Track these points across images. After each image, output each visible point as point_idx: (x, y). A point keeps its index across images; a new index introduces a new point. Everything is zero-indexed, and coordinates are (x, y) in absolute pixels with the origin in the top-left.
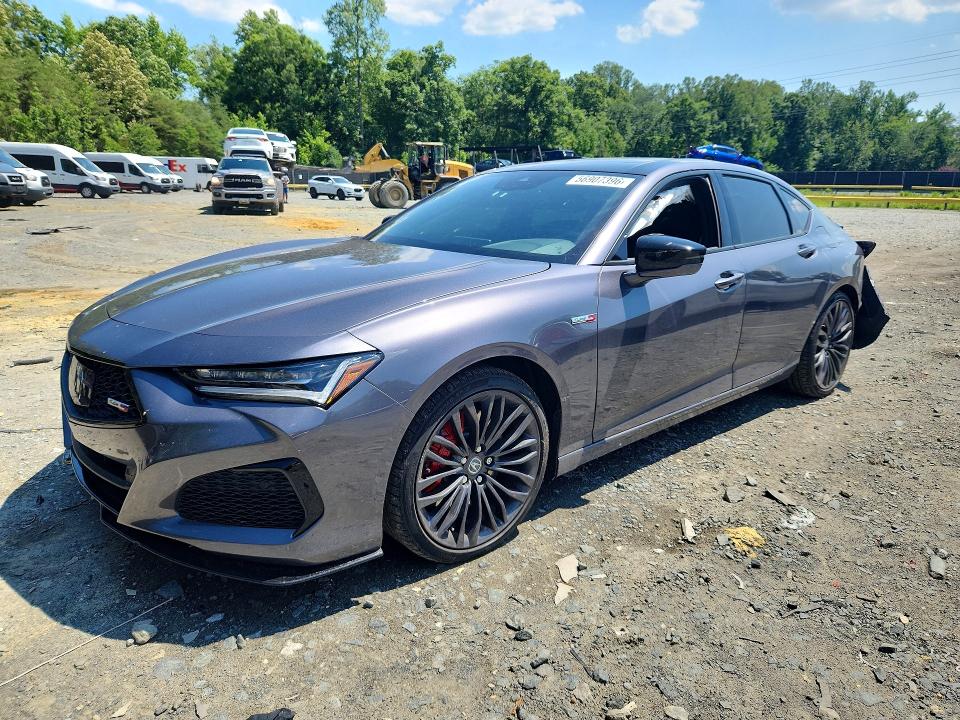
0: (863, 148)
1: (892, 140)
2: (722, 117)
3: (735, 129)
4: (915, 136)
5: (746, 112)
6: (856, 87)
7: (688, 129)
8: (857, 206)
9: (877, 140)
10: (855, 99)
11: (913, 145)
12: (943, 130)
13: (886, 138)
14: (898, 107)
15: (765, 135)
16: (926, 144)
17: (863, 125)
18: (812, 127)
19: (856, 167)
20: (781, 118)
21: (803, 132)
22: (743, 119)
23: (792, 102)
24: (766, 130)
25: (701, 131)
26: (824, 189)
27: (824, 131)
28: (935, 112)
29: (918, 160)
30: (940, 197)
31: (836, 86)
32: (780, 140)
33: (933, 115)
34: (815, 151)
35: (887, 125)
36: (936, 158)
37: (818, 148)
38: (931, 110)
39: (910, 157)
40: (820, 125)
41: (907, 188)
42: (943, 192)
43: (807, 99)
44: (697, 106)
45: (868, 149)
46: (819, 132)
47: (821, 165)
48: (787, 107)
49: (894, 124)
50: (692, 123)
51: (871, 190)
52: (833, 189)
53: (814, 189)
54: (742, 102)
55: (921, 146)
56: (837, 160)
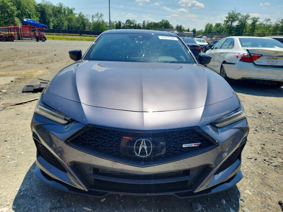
0: (64, 22)
1: (71, 21)
2: (18, 9)
3: (24, 13)
4: (77, 20)
5: (26, 8)
6: (58, 4)
7: (7, 12)
8: (74, 40)
9: (67, 21)
10: (59, 8)
11: (77, 23)
12: (83, 19)
13: (70, 20)
14: (71, 12)
15: (35, 16)
16: (80, 23)
17: (63, 16)
18: (49, 15)
19: (64, 28)
20: (38, 11)
21: (46, 17)
22: (26, 10)
23: (40, 6)
24: (35, 15)
25: (13, 13)
26: (60, 35)
27: (52, 17)
28: (80, 14)
29: (79, 27)
30: (90, 38)
31: (52, 3)
32: (39, 18)
33: (80, 15)
34: (51, 23)
35: (69, 16)
36: (83, 27)
37: (52, 22)
38: (79, 13)
39: (77, 26)
40: (51, 15)
41: (80, 35)
42: (90, 36)
43: (45, 6)
44: (9, 4)
45: (66, 23)
46: (51, 17)
47: (54, 27)
48: (39, 8)
49: (71, 16)
50: (8, 10)
51: (73, 35)
52: (63, 35)
53: (57, 35)
54: (24, 4)
55: (79, 23)
56: (58, 26)
